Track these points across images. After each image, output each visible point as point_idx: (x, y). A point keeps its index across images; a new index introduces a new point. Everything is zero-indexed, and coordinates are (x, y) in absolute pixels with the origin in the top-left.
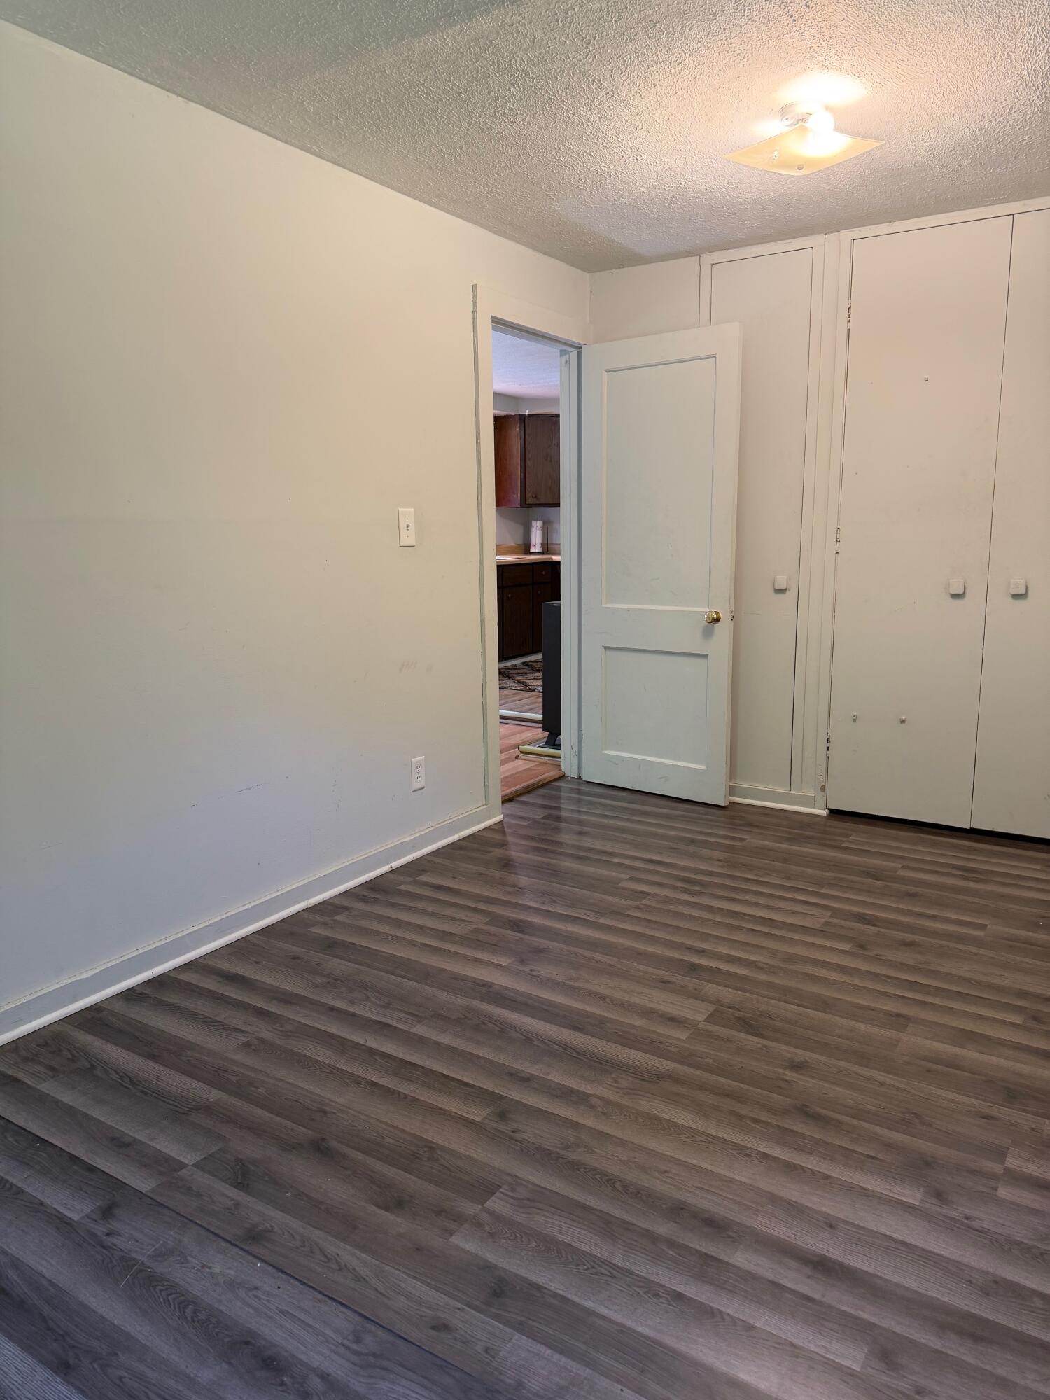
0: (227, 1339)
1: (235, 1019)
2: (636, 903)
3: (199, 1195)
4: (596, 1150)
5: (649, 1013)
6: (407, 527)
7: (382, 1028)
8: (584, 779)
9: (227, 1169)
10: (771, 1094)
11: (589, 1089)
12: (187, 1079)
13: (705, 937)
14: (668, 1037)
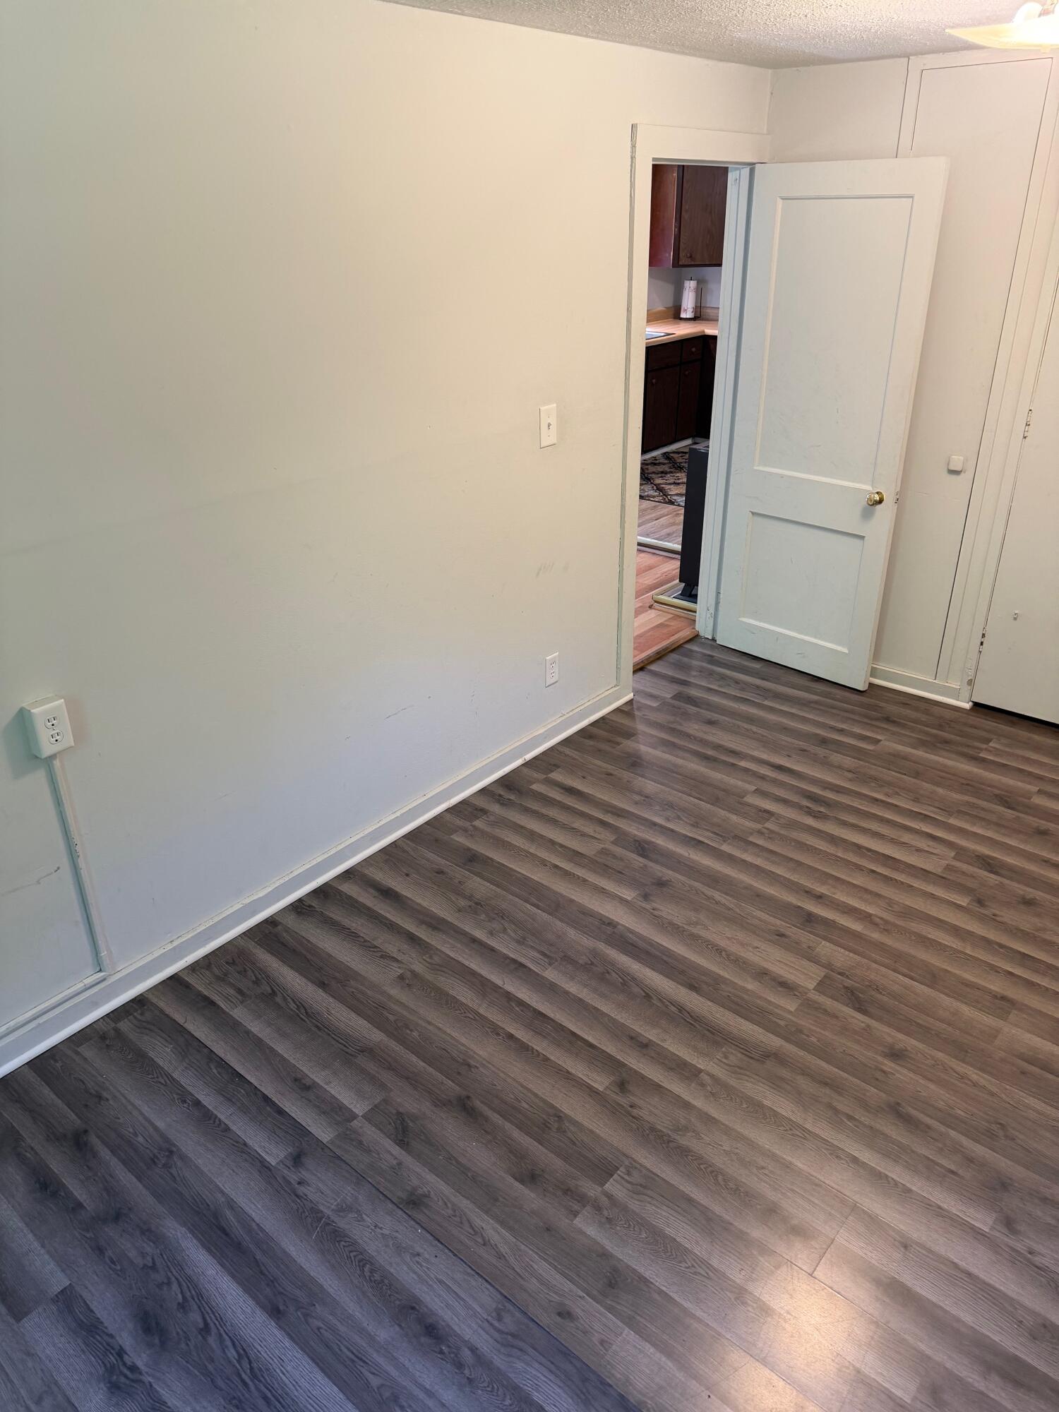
0: (398, 1302)
1: (392, 945)
2: (759, 826)
3: (368, 1151)
4: (703, 1136)
5: (762, 974)
6: (549, 426)
7: (517, 967)
8: (718, 642)
9: (390, 1124)
10: (868, 1087)
11: (701, 1063)
12: (353, 1015)
13: (826, 877)
14: (778, 1007)
